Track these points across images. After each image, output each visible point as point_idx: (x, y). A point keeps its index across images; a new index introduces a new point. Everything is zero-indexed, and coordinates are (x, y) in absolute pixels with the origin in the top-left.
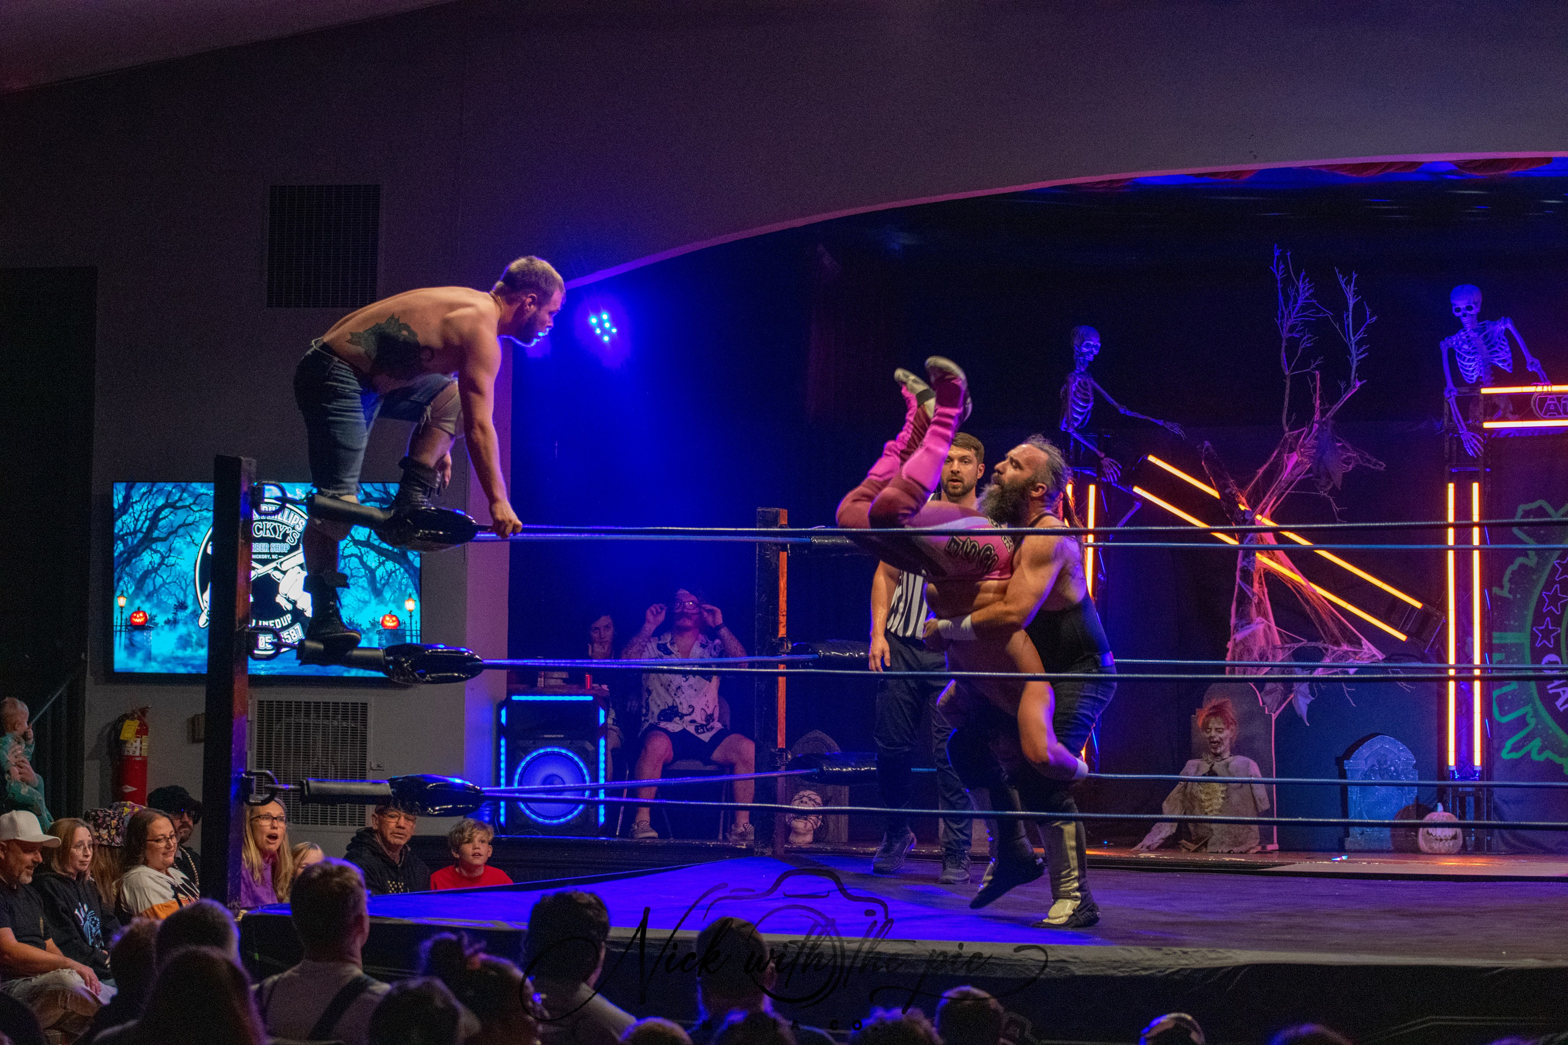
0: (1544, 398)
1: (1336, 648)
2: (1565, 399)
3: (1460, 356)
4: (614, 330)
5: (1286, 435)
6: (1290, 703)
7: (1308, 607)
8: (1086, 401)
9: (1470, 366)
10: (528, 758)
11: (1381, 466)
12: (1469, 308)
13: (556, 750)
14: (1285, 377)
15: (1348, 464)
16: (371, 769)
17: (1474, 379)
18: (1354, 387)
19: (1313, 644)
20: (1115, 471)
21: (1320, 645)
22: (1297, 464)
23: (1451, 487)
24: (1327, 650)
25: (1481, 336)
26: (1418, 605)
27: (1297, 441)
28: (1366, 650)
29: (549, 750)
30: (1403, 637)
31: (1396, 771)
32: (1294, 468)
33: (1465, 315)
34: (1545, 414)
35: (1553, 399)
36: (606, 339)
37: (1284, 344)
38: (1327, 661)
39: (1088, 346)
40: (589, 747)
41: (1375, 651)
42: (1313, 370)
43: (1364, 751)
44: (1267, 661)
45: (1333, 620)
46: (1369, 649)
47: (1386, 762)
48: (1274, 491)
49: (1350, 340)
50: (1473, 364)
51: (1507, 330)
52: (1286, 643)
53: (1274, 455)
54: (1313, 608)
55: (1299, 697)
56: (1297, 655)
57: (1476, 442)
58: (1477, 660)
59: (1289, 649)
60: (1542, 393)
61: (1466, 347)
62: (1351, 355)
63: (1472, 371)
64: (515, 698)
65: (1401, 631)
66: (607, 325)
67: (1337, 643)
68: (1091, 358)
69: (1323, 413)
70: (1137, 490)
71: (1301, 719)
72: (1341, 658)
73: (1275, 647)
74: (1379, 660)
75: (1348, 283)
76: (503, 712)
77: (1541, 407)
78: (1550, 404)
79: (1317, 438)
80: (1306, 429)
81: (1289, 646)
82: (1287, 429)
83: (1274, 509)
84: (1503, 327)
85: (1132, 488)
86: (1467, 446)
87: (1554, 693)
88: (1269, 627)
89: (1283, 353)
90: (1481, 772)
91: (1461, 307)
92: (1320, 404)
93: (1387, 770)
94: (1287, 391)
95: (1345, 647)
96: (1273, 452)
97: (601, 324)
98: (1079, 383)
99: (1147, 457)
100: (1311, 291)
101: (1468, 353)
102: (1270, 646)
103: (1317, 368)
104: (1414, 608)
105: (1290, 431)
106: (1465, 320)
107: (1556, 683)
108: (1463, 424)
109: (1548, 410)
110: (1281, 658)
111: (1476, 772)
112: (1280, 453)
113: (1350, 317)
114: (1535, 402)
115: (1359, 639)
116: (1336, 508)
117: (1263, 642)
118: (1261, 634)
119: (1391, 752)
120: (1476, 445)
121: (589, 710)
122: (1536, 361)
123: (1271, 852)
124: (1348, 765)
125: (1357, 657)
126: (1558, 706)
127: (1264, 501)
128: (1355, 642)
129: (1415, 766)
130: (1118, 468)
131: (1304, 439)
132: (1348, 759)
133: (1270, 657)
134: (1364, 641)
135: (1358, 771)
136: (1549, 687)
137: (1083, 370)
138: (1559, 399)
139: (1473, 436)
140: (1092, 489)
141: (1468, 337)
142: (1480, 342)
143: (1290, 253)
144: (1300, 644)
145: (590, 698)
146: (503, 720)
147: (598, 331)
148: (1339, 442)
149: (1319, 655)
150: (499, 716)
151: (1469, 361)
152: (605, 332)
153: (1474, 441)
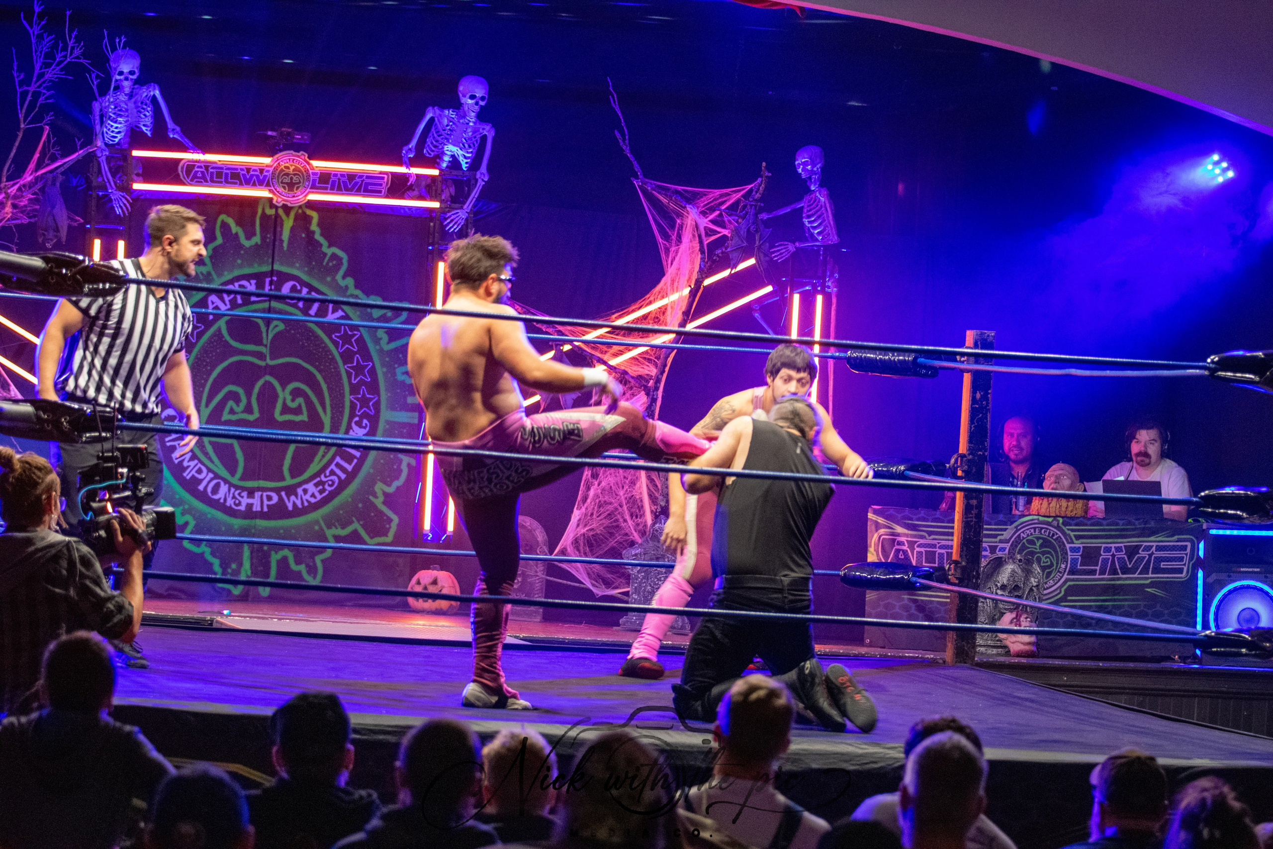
0: (191, 166)
2: (213, 168)
5: (3, 185)
12: (132, 73)
14: (19, 129)
17: (117, 140)
23: (97, 241)
25: (133, 100)
33: (126, 79)
34: (191, 181)
35: (199, 167)
42: (44, 124)
50: (115, 125)
51: (154, 95)
57: (125, 202)
60: (189, 161)
77: (188, 176)
78: (198, 171)
82: (4, 179)
84: (152, 93)
86: (116, 205)
87: (170, 446)
91: (126, 69)
94: (17, 144)
103: (47, 125)
105: (7, 181)
107: (174, 436)
108: (112, 183)
109: (195, 177)
114: (182, 168)
115: (9, 385)
120: (125, 205)
122: (178, 129)
126: (174, 459)
136: (167, 439)
138: (207, 167)
139: (123, 196)
142: (131, 105)
143: (68, 13)
153: (124, 200)
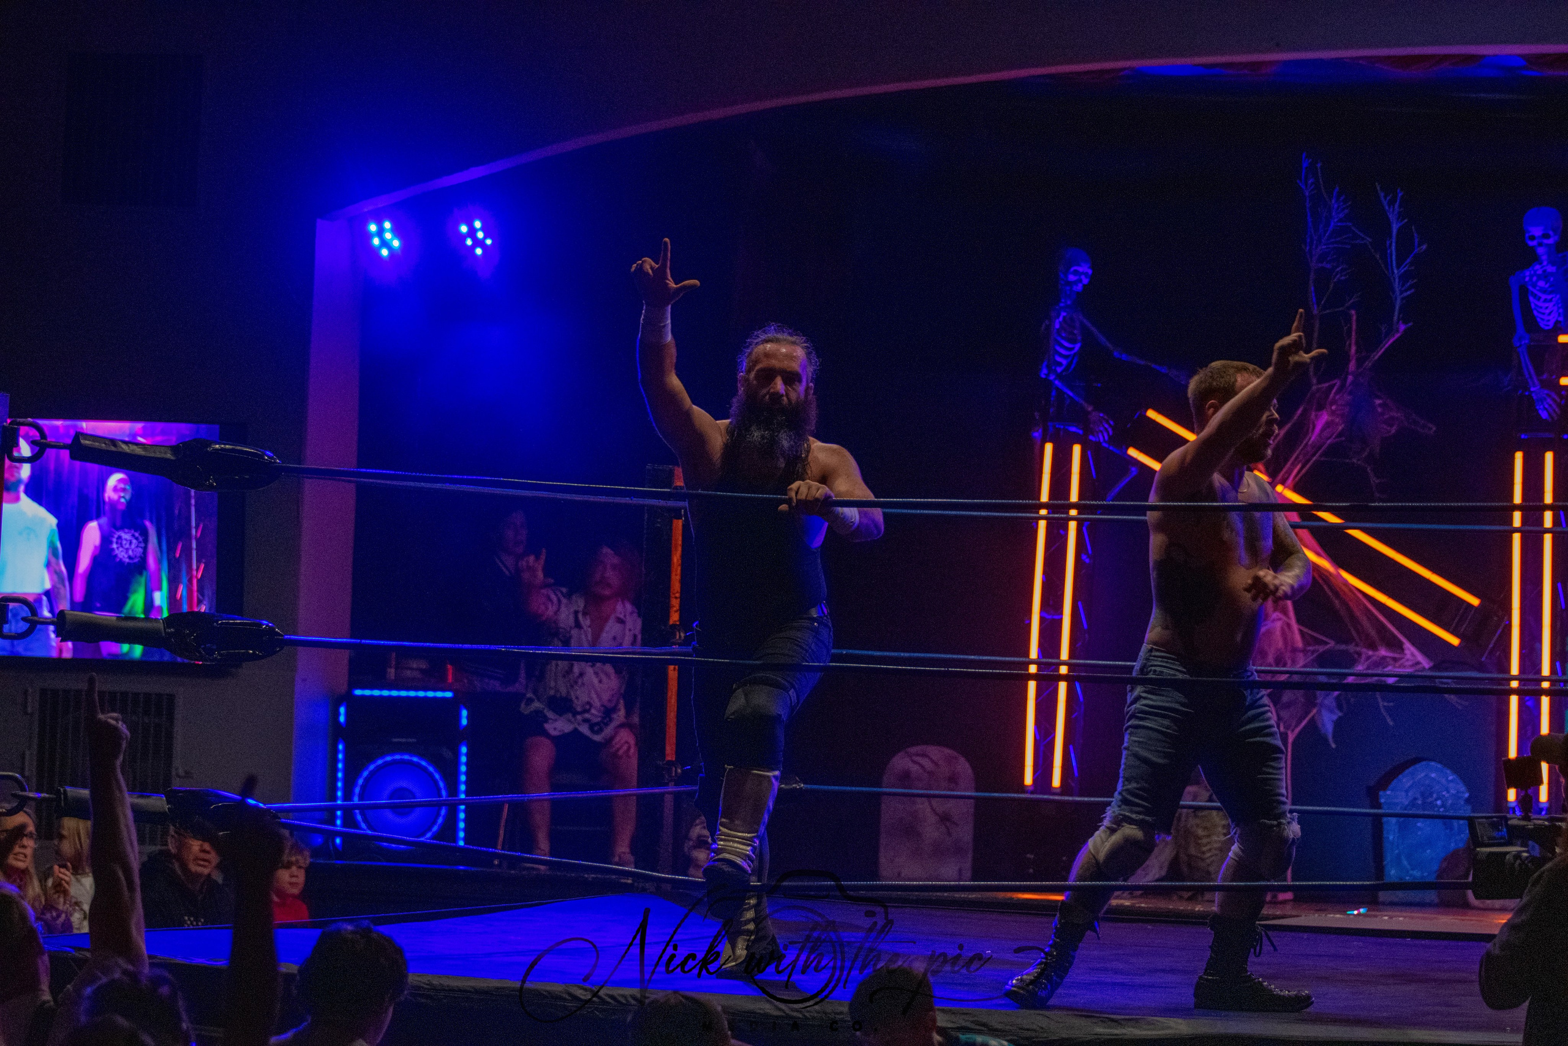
1: (1370, 653)
3: (1535, 296)
4: (489, 242)
5: (1314, 388)
6: (1313, 719)
7: (1337, 602)
8: (1073, 341)
9: (1547, 308)
10: (372, 767)
11: (1430, 429)
12: (1546, 236)
13: (406, 757)
15: (1391, 426)
16: (178, 776)
17: (1551, 324)
18: (1398, 331)
19: (1343, 647)
20: (1106, 429)
21: (1351, 648)
22: (1328, 425)
23: (1519, 456)
24: (1359, 654)
26: (1475, 601)
27: (1328, 396)
28: (1408, 656)
29: (398, 757)
30: (1455, 641)
31: (1443, 806)
32: (1322, 430)
33: (1540, 245)
36: (479, 251)
37: (1312, 276)
38: (1360, 668)
39: (1076, 273)
40: (447, 754)
41: (1420, 657)
42: (1349, 308)
43: (1405, 780)
44: (1284, 666)
45: (1369, 618)
46: (1413, 655)
47: (1431, 794)
48: (1297, 458)
49: (1393, 273)
50: (1550, 305)
52: (1310, 645)
53: (1299, 412)
54: (1344, 603)
55: (1324, 713)
56: (1323, 660)
57: (1551, 403)
58: (1546, 671)
59: (1313, 652)
61: (1541, 284)
62: (1394, 292)
63: (1550, 314)
64: (358, 692)
65: (1454, 633)
66: (480, 235)
67: (1373, 646)
68: (1079, 287)
69: (1360, 362)
70: (1132, 452)
71: (1326, 740)
72: (1376, 664)
73: (1294, 650)
74: (1424, 669)
75: (1391, 203)
76: (342, 710)
79: (1350, 393)
80: (1338, 382)
81: (1311, 648)
83: (1297, 479)
85: (1127, 449)
86: (1540, 407)
88: (1289, 625)
89: (1311, 288)
90: (1549, 810)
92: (1357, 351)
93: (1432, 805)
94: (1316, 334)
95: (1383, 652)
96: (1296, 409)
97: (472, 232)
98: (1064, 318)
99: (1146, 411)
100: (1346, 211)
101: (1544, 291)
102: (1289, 648)
103: (1353, 306)
104: (1469, 605)
105: (1319, 382)
106: (1541, 251)
108: (1535, 379)
110: (1302, 663)
111: (1542, 810)
112: (1305, 410)
113: (1394, 244)
115: (1401, 643)
116: (1374, 480)
117: (1281, 644)
118: (1278, 633)
119: (1439, 782)
120: (1550, 406)
121: (449, 708)
123: (1284, 902)
124: (1385, 796)
125: (1397, 665)
127: (1285, 470)
128: (1395, 645)
129: (1468, 801)
130: (1110, 425)
131: (1336, 393)
132: (1385, 789)
133: (1289, 662)
134: (1407, 645)
135: (1396, 804)
137: (1069, 302)
139: (1548, 395)
140: (1077, 449)
141: (1545, 271)
143: (1319, 165)
144: (1328, 647)
145: (449, 694)
146: (342, 719)
147: (469, 242)
148: (1379, 398)
149: (1350, 660)
150: (339, 714)
151: (1546, 301)
152: (477, 243)
153: (1549, 400)
